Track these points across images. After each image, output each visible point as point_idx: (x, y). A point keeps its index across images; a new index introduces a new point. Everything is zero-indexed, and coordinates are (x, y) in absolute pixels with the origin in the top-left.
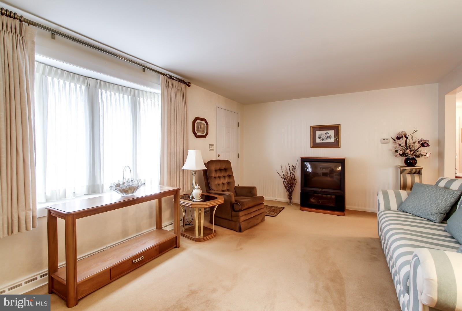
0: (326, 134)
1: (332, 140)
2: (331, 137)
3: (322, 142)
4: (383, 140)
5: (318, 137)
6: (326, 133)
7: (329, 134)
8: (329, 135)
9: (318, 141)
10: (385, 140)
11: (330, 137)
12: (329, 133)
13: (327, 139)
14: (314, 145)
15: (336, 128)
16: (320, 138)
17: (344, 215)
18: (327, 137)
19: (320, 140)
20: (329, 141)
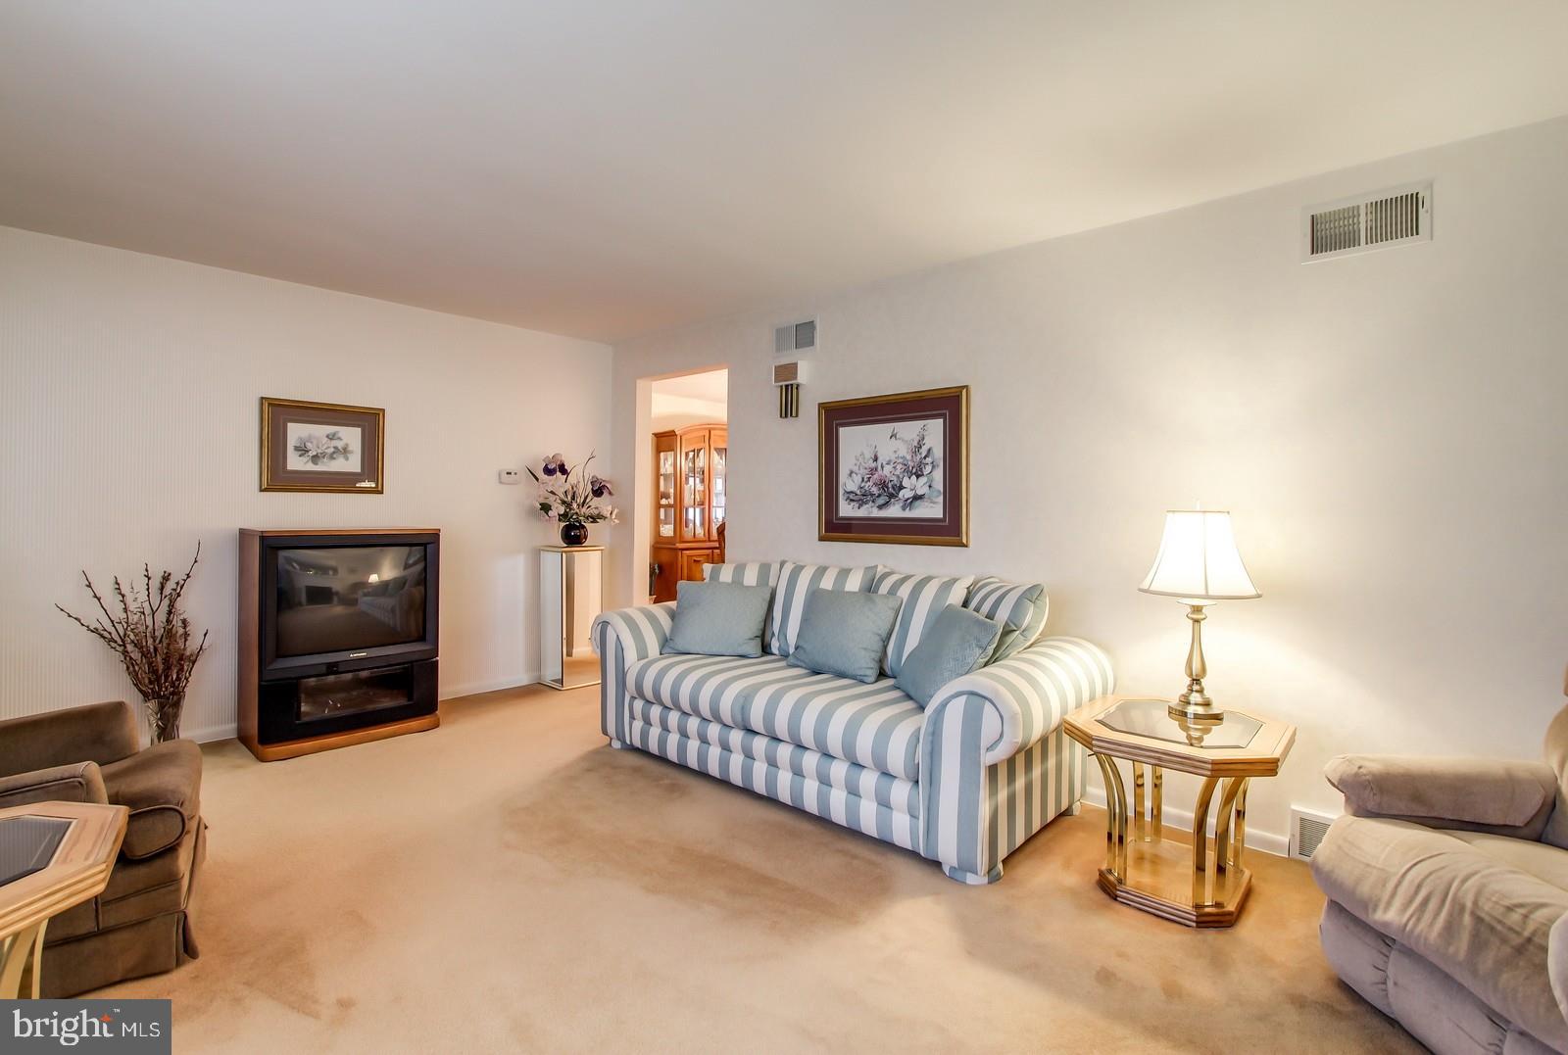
0: (331, 437)
1: (353, 464)
2: (352, 452)
3: (311, 467)
4: (508, 473)
5: (297, 449)
6: (327, 436)
7: (340, 439)
8: (340, 444)
9: (295, 463)
10: (510, 473)
11: (345, 451)
12: (340, 435)
13: (332, 457)
14: (277, 478)
15: (370, 421)
16: (302, 450)
17: (436, 726)
18: (332, 450)
19: (304, 459)
20: (338, 465)
